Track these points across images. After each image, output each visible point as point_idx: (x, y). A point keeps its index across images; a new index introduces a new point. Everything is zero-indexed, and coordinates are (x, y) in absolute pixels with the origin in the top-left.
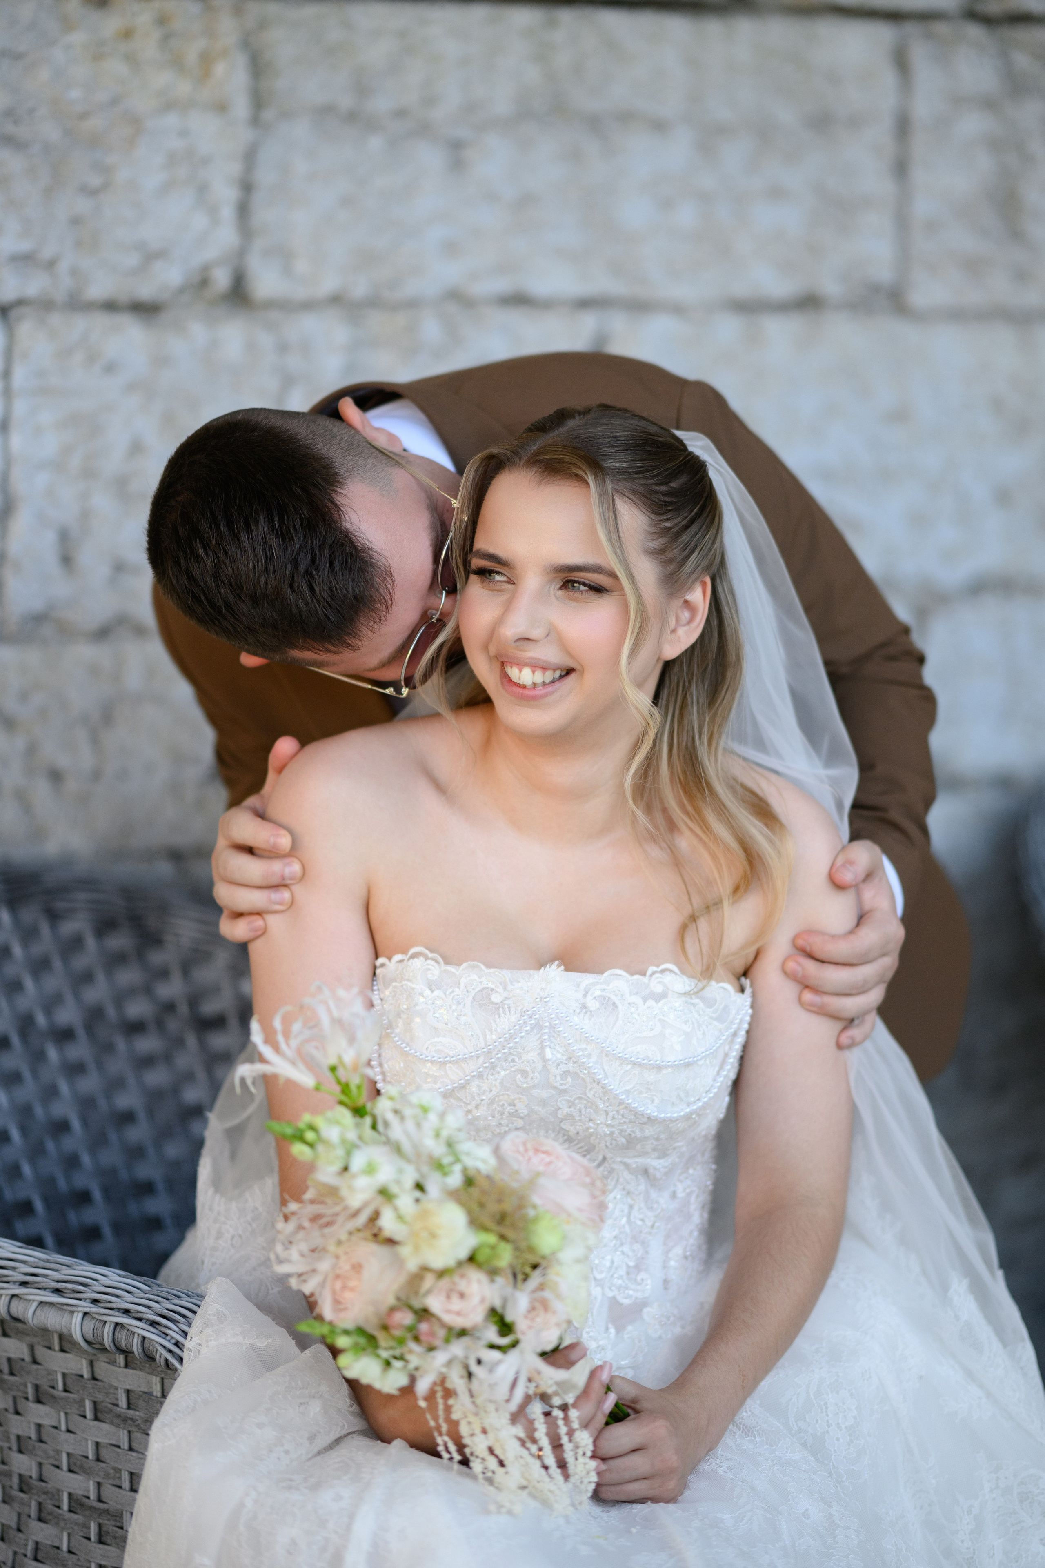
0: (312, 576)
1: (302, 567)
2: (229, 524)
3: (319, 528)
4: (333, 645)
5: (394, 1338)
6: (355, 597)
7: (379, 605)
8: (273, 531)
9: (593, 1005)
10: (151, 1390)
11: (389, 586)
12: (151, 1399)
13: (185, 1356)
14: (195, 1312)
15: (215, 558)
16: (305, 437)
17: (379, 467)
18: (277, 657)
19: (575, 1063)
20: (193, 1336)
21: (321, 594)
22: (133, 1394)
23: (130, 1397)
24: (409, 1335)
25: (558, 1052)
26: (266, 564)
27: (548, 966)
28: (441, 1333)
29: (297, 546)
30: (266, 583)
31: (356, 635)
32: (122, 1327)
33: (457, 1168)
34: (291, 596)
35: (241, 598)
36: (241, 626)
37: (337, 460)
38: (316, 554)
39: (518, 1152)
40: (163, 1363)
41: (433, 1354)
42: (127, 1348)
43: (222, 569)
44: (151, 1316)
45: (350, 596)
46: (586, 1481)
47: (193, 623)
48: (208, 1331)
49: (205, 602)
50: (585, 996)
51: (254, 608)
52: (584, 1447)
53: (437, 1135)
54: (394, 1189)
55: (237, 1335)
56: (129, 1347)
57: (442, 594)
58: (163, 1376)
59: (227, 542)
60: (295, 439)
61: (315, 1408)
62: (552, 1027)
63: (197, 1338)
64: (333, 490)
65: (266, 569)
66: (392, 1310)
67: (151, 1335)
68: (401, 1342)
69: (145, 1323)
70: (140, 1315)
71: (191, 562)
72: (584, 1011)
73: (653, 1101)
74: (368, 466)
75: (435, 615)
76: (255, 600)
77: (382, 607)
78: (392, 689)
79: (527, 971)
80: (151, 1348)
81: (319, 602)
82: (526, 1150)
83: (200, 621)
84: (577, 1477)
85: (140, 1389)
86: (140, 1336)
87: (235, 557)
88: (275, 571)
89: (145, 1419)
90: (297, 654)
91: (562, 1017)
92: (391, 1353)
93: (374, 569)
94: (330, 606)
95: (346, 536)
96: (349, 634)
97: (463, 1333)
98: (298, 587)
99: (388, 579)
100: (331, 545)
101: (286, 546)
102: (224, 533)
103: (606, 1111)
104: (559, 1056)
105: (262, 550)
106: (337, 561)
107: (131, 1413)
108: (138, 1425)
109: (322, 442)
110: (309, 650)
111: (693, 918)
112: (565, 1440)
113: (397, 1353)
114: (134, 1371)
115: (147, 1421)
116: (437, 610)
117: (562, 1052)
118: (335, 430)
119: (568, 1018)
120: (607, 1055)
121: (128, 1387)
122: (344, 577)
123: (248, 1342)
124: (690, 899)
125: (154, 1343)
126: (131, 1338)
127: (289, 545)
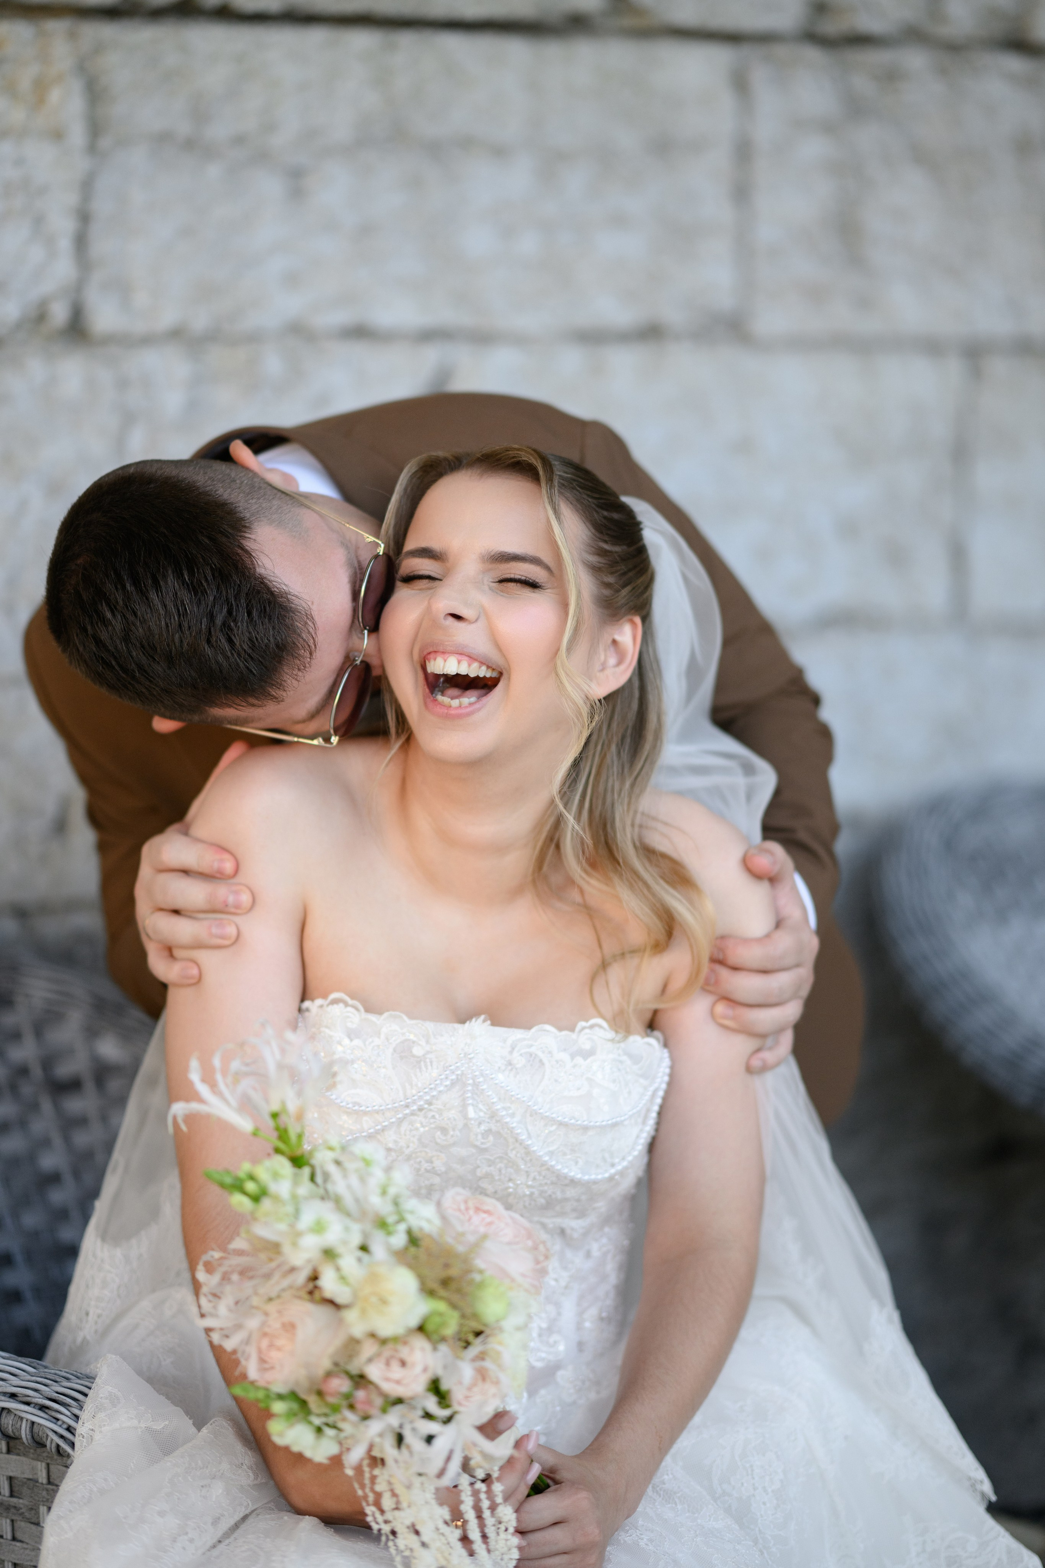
0: (231, 630)
1: (219, 621)
2: (136, 582)
3: (232, 577)
4: (257, 698)
5: (327, 1404)
6: (277, 646)
7: (303, 651)
8: (183, 585)
9: (519, 1061)
10: (35, 1477)
11: (311, 630)
12: (36, 1486)
13: (77, 1441)
14: (86, 1395)
15: (124, 620)
16: (204, 484)
17: (285, 508)
18: (196, 718)
19: (497, 1121)
20: (85, 1422)
21: (241, 646)
22: (16, 1481)
23: (13, 1485)
24: (344, 1403)
25: (481, 1110)
26: (179, 621)
27: (474, 1020)
28: (378, 1401)
29: (211, 598)
30: (181, 641)
31: (280, 686)
32: (8, 1412)
33: (402, 1227)
34: (209, 651)
35: (155, 660)
36: (157, 689)
37: (241, 504)
38: (232, 604)
39: (460, 1210)
40: (54, 1450)
41: (367, 1422)
42: (14, 1434)
43: (132, 631)
44: (40, 1400)
45: (272, 645)
46: (506, 1557)
47: (104, 691)
48: (101, 1415)
49: (116, 667)
50: (511, 1052)
51: (170, 668)
52: (507, 1522)
53: (384, 1193)
54: (340, 1249)
55: (132, 1418)
56: (17, 1434)
57: (364, 634)
58: (49, 1461)
59: (135, 602)
60: (194, 487)
61: (218, 1490)
62: (476, 1085)
63: (89, 1423)
64: (241, 536)
65: (180, 626)
66: (329, 1375)
67: (41, 1420)
68: (335, 1409)
69: (34, 1407)
70: (28, 1399)
71: (98, 627)
72: (510, 1068)
73: (577, 1163)
74: (273, 508)
75: (359, 658)
76: (170, 660)
77: (305, 653)
78: (321, 740)
79: (451, 1025)
80: (40, 1433)
81: (239, 655)
82: (467, 1209)
83: (111, 687)
84: (497, 1553)
85: (23, 1476)
86: (29, 1421)
87: (146, 617)
88: (189, 628)
89: (30, 1507)
90: (218, 712)
91: (486, 1074)
92: (324, 1420)
93: (294, 614)
94: (252, 658)
95: (262, 583)
96: (273, 685)
97: (399, 1401)
98: (216, 641)
99: (310, 623)
100: (247, 594)
101: (200, 600)
102: (131, 592)
103: (527, 1172)
104: (482, 1114)
105: (174, 606)
106: (255, 610)
107: (14, 1501)
108: (22, 1514)
109: (222, 487)
110: (230, 706)
111: (604, 965)
112: (487, 1514)
113: (330, 1420)
114: (18, 1457)
115: (32, 1509)
116: (361, 652)
117: (485, 1110)
118: (233, 475)
119: (493, 1076)
120: (531, 1116)
121: (11, 1474)
122: (265, 626)
123: (143, 1425)
124: (600, 946)
125: (45, 1428)
126: (19, 1423)
127: (202, 598)
